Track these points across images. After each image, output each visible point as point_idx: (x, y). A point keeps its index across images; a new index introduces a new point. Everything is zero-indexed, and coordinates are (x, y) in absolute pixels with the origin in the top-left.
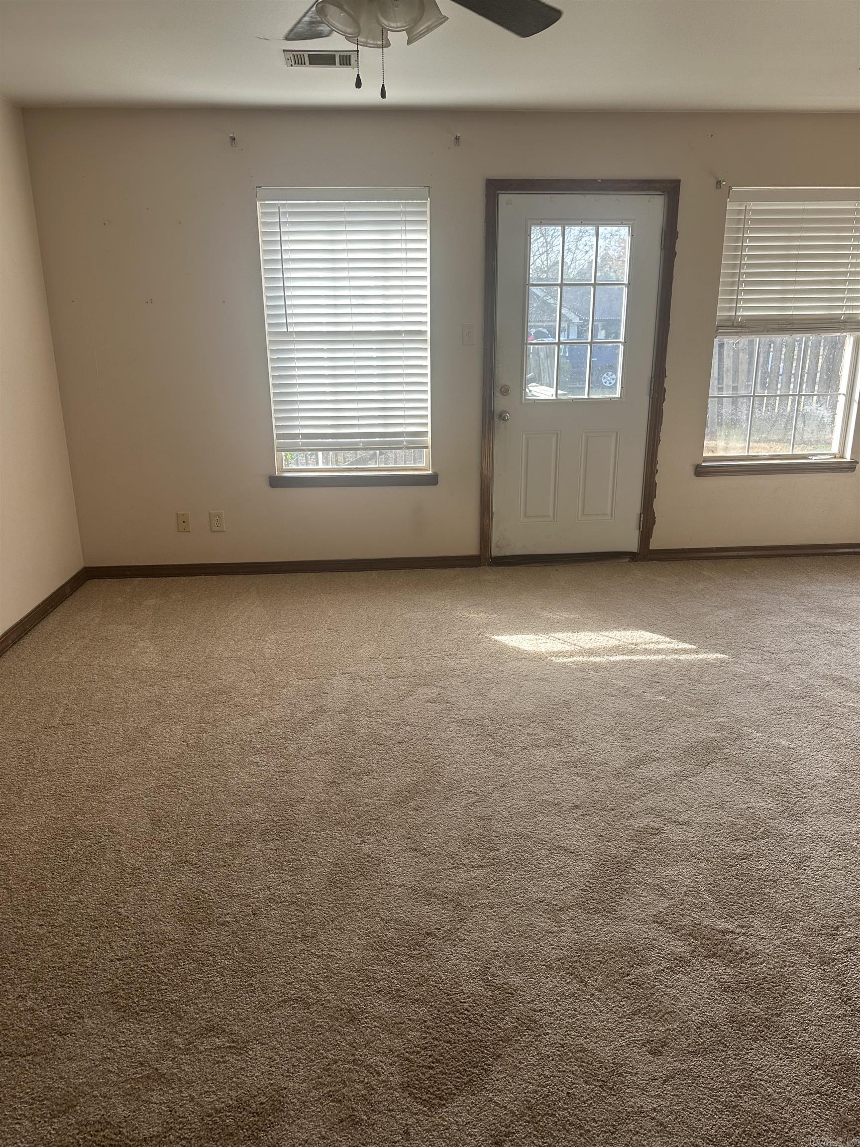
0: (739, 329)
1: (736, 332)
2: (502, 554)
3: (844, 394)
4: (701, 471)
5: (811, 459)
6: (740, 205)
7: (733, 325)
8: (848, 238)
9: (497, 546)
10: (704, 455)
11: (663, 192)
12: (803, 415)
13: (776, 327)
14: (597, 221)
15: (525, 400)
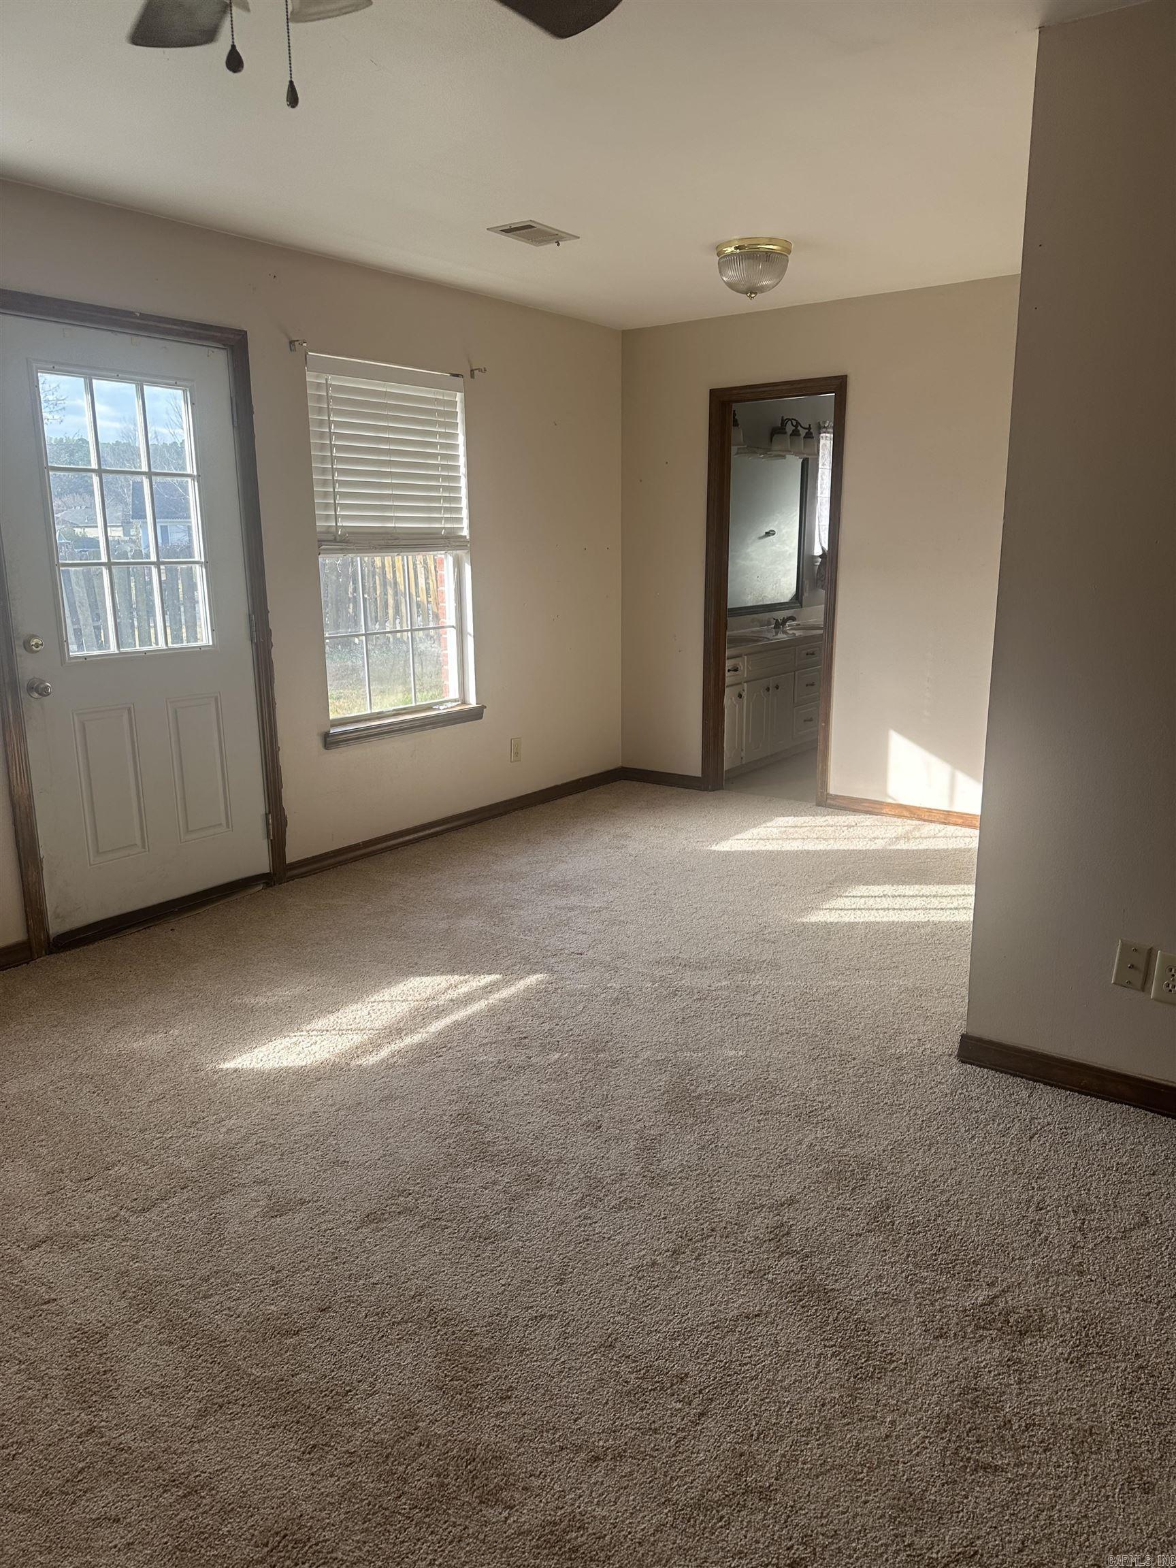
0: (344, 546)
1: (341, 549)
2: (67, 927)
3: (453, 627)
4: (329, 741)
5: (439, 709)
6: (317, 377)
7: (335, 538)
8: (433, 434)
9: (57, 917)
10: (331, 718)
11: (224, 345)
12: (420, 655)
13: (382, 542)
14: (141, 376)
15: (71, 658)
